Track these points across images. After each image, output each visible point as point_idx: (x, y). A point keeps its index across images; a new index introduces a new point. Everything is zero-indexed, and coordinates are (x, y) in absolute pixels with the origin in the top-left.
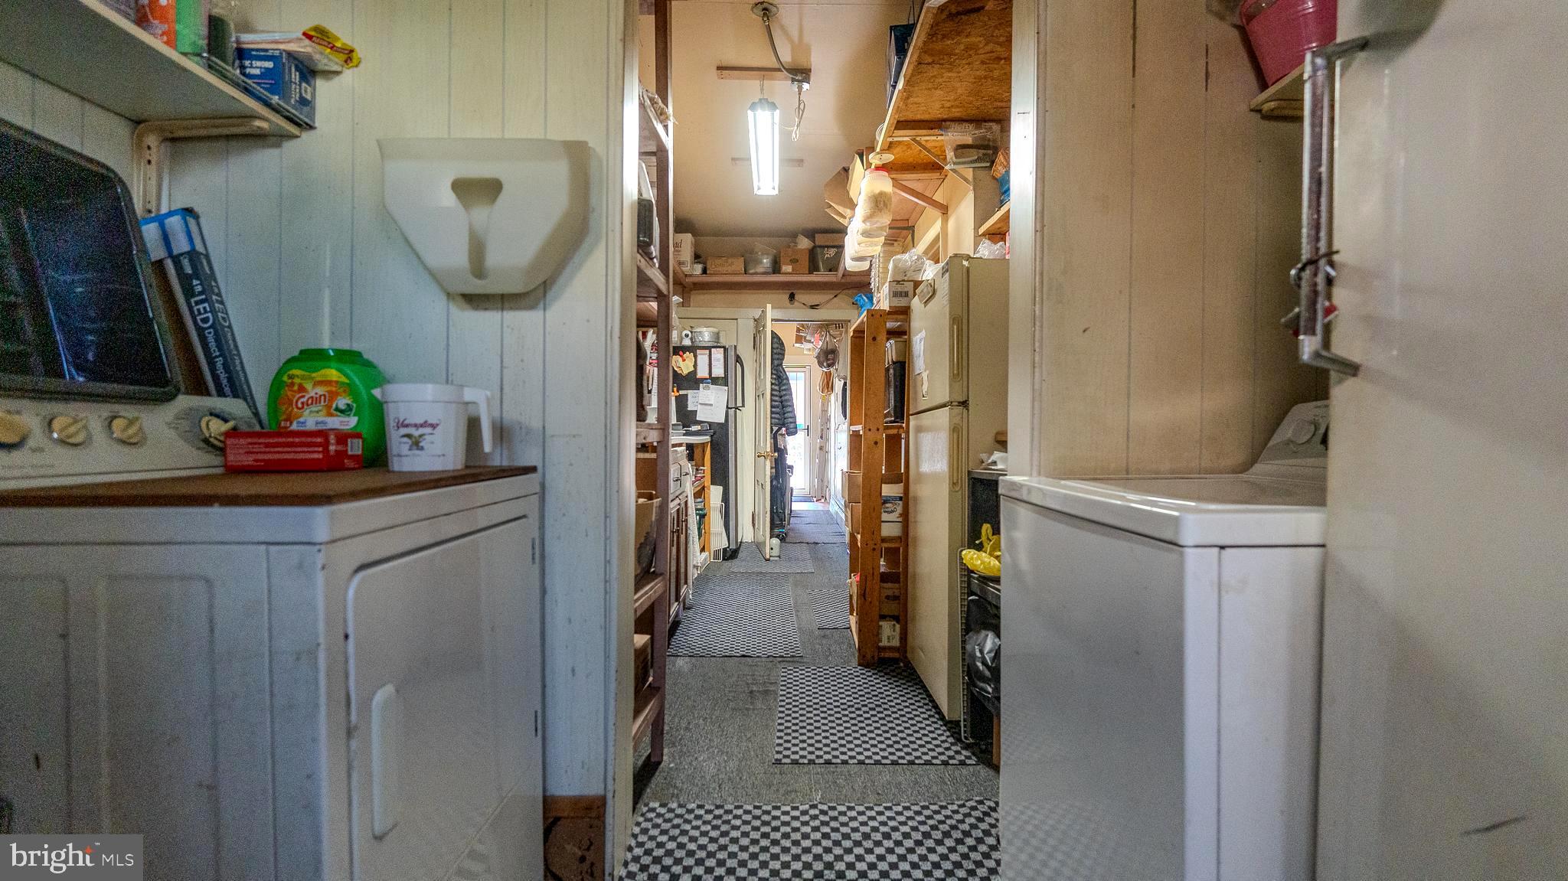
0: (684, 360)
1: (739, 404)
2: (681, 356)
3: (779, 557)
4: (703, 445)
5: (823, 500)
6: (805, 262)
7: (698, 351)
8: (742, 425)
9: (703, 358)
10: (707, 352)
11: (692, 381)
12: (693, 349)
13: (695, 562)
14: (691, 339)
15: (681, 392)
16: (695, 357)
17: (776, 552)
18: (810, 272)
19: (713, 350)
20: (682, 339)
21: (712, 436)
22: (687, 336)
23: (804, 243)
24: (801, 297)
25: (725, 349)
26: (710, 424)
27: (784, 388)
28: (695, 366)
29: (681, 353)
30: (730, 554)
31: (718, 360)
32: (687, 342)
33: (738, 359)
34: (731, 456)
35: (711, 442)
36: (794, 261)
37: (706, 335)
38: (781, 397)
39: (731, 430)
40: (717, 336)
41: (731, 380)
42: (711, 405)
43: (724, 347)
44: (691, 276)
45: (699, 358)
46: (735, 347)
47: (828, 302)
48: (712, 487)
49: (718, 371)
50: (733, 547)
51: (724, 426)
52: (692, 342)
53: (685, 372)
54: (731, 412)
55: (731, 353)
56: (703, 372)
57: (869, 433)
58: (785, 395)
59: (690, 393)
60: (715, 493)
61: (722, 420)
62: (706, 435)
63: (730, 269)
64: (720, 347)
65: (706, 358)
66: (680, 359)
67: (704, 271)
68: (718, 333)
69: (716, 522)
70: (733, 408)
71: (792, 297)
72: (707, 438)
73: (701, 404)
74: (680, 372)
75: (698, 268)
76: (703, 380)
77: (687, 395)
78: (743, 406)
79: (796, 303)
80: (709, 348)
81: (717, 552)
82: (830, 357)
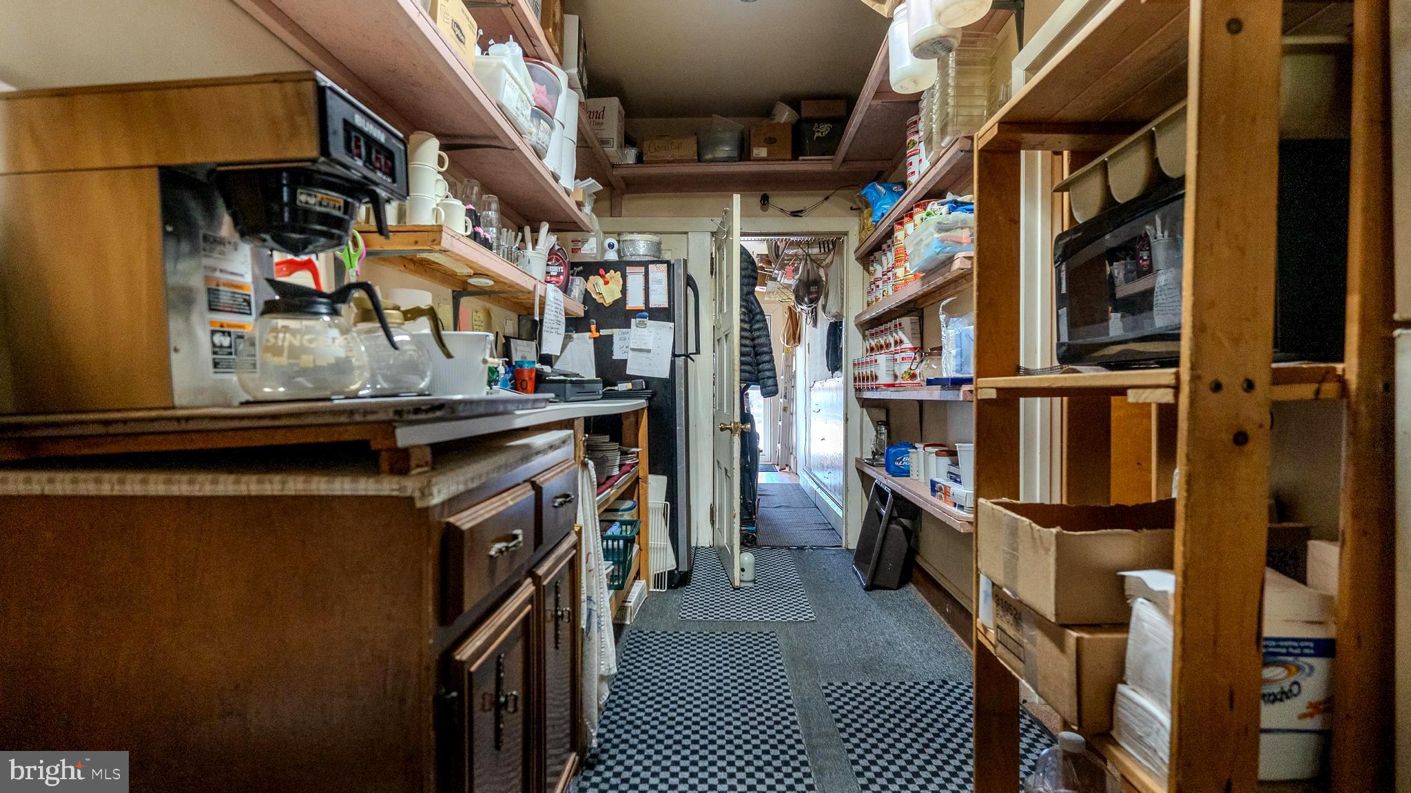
0: (606, 283)
1: (692, 349)
2: (602, 277)
3: (754, 581)
4: (637, 414)
5: (787, 469)
6: (786, 140)
7: (629, 269)
8: (696, 382)
9: (635, 279)
10: (642, 269)
11: (620, 315)
12: (621, 266)
13: (603, 670)
14: (619, 251)
15: (603, 332)
16: (624, 277)
17: (749, 575)
18: (795, 157)
19: (651, 267)
20: (604, 252)
21: (649, 400)
22: (611, 246)
23: (785, 115)
24: (778, 200)
25: (670, 266)
26: (648, 381)
27: (757, 326)
28: (624, 291)
29: (602, 271)
30: (678, 580)
31: (659, 282)
32: (612, 256)
33: (690, 282)
34: (680, 429)
35: (649, 408)
36: (770, 142)
37: (641, 246)
38: (753, 339)
39: (680, 389)
40: (658, 247)
41: (679, 312)
42: (649, 351)
43: (668, 262)
44: (619, 166)
45: (630, 278)
46: (685, 262)
47: (816, 206)
48: (652, 479)
49: (659, 299)
50: (684, 568)
51: (669, 383)
52: (620, 256)
53: (608, 300)
54: (680, 361)
55: (679, 271)
56: (635, 301)
57: (1213, 399)
58: (759, 337)
59: (617, 333)
60: (656, 487)
61: (665, 374)
62: (640, 397)
63: (677, 154)
64: (662, 262)
65: (641, 278)
66: (601, 281)
67: (640, 159)
68: (659, 244)
69: (657, 533)
70: (682, 355)
71: (765, 200)
72: (641, 403)
73: (633, 350)
74: (600, 301)
75: (631, 155)
76: (635, 313)
77: (611, 336)
78: (698, 352)
79: (771, 210)
80: (645, 264)
81: (658, 578)
82: (813, 289)
